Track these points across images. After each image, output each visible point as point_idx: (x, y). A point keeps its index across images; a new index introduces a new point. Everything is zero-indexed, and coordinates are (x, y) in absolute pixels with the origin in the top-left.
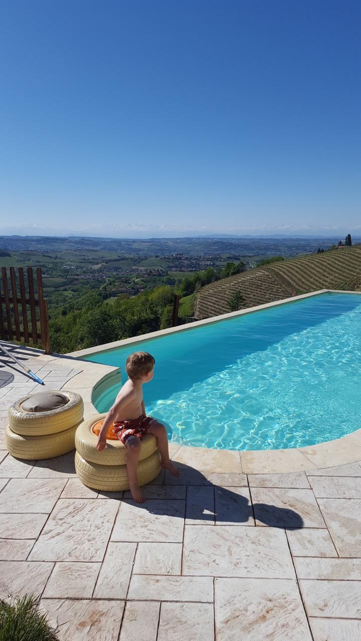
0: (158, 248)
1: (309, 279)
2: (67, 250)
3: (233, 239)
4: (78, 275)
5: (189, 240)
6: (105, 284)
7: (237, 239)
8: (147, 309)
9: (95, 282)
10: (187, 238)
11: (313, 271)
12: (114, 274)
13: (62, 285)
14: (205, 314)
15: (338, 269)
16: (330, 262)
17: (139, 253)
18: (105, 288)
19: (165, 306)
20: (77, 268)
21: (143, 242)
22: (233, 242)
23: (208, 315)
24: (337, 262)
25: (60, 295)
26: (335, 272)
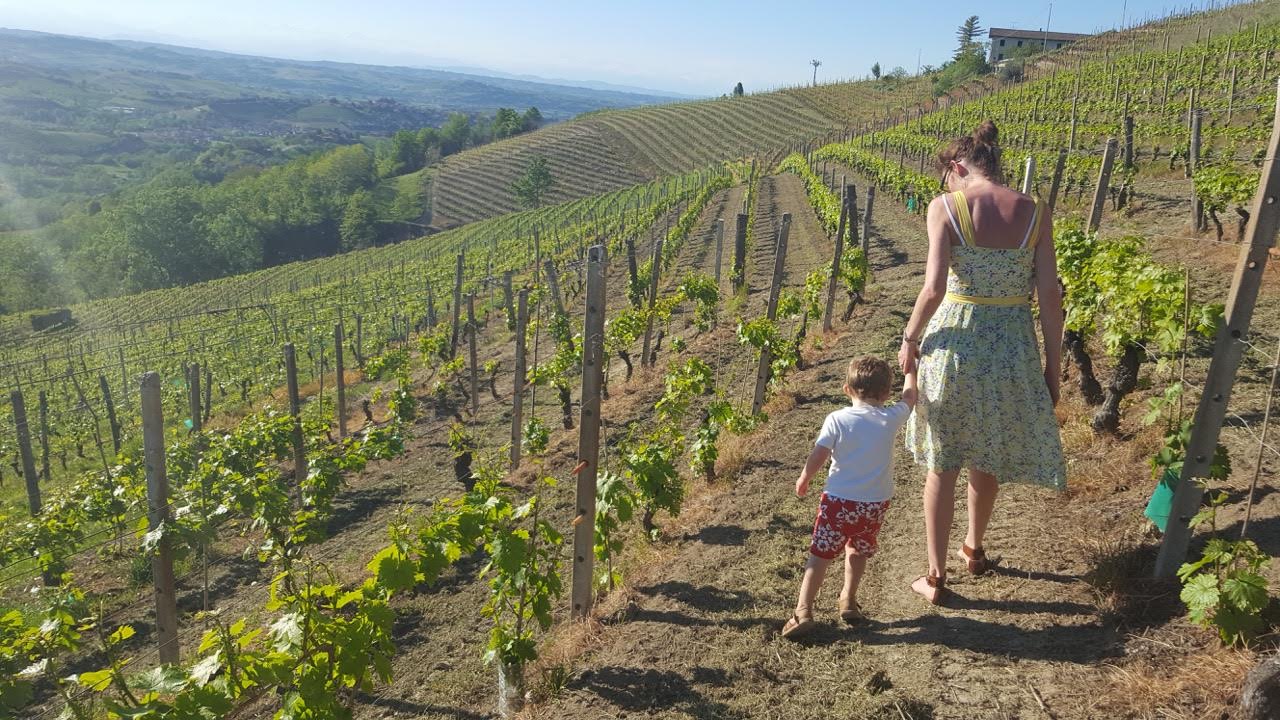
0: (337, 83)
1: (689, 150)
2: (111, 70)
3: (504, 80)
4: (141, 130)
5: (406, 74)
6: (208, 153)
7: (513, 81)
8: (302, 198)
9: (185, 147)
10: (404, 69)
11: (696, 135)
12: (233, 132)
13: (99, 149)
14: (454, 218)
15: (747, 133)
16: (728, 117)
17: (293, 91)
18: (207, 161)
19: (350, 190)
20: (139, 114)
21: (301, 67)
22: (504, 86)
23: (460, 221)
24: (742, 117)
25: (95, 172)
26: (743, 139)
